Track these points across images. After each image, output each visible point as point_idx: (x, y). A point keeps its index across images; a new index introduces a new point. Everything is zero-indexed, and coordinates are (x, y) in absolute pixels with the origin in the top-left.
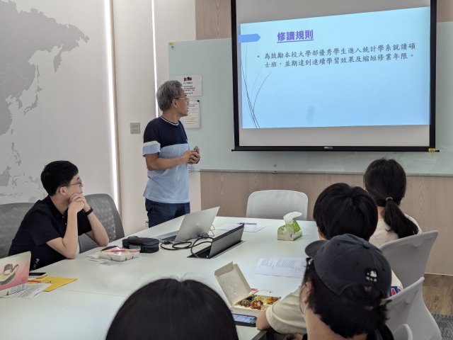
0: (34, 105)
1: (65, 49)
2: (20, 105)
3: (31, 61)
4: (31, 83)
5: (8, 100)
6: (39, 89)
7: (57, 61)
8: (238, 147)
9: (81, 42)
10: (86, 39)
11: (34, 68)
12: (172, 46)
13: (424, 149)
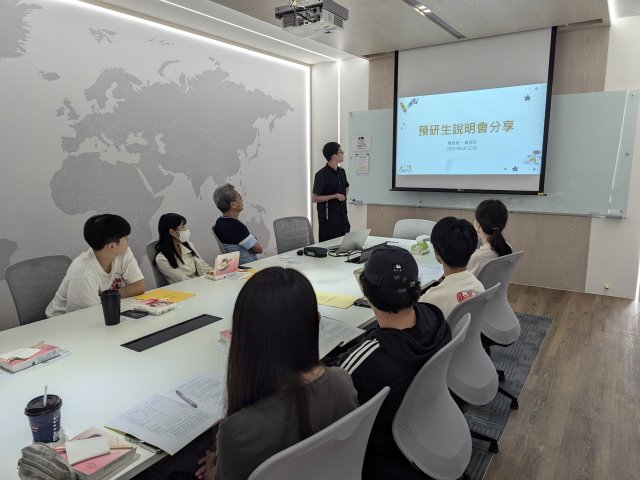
0: (256, 156)
1: (277, 117)
2: (246, 156)
3: (254, 126)
4: (253, 140)
5: (238, 152)
6: (259, 145)
7: (272, 126)
8: (394, 188)
9: (288, 112)
10: (292, 110)
11: (255, 130)
12: (351, 114)
13: (534, 193)
